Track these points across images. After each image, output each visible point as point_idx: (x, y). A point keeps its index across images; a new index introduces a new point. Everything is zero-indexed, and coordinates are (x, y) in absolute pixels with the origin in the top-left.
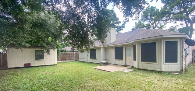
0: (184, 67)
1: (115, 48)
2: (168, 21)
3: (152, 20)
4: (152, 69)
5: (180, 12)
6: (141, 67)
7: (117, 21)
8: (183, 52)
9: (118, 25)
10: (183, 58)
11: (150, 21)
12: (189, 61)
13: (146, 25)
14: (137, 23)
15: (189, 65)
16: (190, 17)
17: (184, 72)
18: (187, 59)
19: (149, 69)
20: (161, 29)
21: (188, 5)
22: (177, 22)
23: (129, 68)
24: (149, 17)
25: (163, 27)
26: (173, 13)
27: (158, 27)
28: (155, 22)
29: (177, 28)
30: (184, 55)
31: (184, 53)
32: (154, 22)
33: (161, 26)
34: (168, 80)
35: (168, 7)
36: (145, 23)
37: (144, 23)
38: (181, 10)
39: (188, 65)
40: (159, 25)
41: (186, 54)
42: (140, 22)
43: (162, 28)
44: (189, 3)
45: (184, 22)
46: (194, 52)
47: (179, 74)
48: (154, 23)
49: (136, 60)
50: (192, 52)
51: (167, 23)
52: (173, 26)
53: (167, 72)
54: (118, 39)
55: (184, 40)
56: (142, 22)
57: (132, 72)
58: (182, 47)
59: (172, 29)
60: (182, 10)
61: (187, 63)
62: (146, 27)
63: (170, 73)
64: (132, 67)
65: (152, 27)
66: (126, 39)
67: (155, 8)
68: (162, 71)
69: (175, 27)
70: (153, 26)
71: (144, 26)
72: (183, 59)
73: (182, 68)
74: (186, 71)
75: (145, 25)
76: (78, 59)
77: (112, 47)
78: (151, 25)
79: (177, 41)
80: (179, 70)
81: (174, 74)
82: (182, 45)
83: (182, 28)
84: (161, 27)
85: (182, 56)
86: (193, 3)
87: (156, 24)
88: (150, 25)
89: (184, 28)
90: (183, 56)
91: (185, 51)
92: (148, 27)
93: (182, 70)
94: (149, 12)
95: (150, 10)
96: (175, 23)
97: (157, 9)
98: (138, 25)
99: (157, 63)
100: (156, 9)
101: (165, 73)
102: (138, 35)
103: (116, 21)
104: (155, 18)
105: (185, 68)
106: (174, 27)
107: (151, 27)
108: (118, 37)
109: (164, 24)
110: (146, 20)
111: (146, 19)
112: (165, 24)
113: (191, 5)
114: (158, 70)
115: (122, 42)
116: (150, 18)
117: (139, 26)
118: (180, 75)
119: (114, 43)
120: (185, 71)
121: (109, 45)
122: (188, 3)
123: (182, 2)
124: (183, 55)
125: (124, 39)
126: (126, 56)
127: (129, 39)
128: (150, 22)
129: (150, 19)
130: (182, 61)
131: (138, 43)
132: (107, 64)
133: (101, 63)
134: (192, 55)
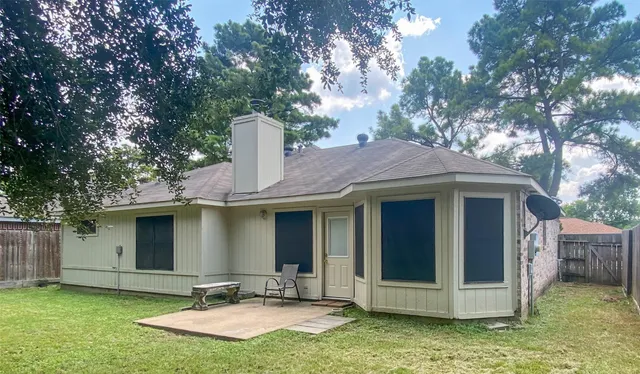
0: (524, 300)
1: (278, 215)
2: (492, 126)
3: (439, 114)
4: (422, 311)
5: (528, 99)
6: (380, 307)
7: (304, 91)
8: (519, 242)
9: (306, 108)
10: (520, 263)
11: (435, 114)
12: (545, 276)
13: (422, 128)
14: (386, 118)
15: (546, 291)
16: (557, 120)
17: (524, 317)
18: (535, 270)
19: (410, 310)
20: (471, 151)
21: (551, 74)
22: (519, 132)
23: (332, 310)
24: (430, 101)
25: (475, 145)
26: (506, 97)
27: (460, 144)
28: (450, 124)
29: (518, 154)
30: (525, 254)
31: (524, 244)
32: (446, 121)
33: (469, 140)
34: (468, 355)
35: (490, 69)
36: (417, 122)
37: (412, 121)
38: (530, 90)
39: (543, 292)
40: (462, 137)
41: (533, 251)
42: (396, 113)
43: (474, 149)
44: (556, 72)
45: (536, 135)
46: (562, 244)
47: (508, 328)
48: (446, 126)
49: (362, 276)
50: (556, 244)
51: (489, 130)
52: (504, 147)
53: (472, 320)
54: (297, 173)
55: (523, 198)
56: (406, 116)
57: (343, 328)
58: (518, 223)
59: (501, 158)
60: (534, 91)
61: (539, 283)
62: (417, 136)
63: (479, 325)
64: (350, 306)
65: (440, 141)
66: (328, 178)
67: (450, 65)
68: (454, 319)
69: (512, 149)
70: (444, 136)
71: (410, 134)
72: (520, 269)
73: (520, 301)
74: (533, 312)
75: (416, 128)
76: (58, 274)
77: (263, 212)
78: (437, 132)
79: (502, 200)
80: (509, 312)
81: (491, 327)
82: (519, 215)
83: (532, 156)
84: (471, 145)
85: (519, 259)
86: (566, 73)
87: (453, 130)
88: (433, 133)
89: (536, 155)
90: (522, 259)
91: (528, 237)
92: (427, 137)
93: (518, 311)
94: (428, 80)
95: (432, 70)
96: (513, 134)
97: (456, 72)
98: (390, 125)
99: (438, 286)
100: (453, 71)
101: (464, 327)
102: (376, 164)
103: (299, 91)
104: (450, 105)
105: (529, 304)
106: (506, 149)
107: (436, 139)
108: (299, 166)
109: (478, 136)
110: (418, 109)
111: (420, 104)
112: (482, 136)
113: (560, 78)
114: (442, 313)
115: (310, 189)
116: (434, 104)
117: (393, 129)
118: (511, 331)
119: (274, 193)
120: (530, 315)
121: (249, 197)
122: (551, 70)
123: (532, 61)
124: (520, 254)
125: (322, 177)
126: (324, 255)
127: (339, 180)
128: (432, 118)
129: (433, 106)
130: (519, 276)
131: (371, 197)
132: (230, 297)
133: (198, 293)
134: (556, 254)
